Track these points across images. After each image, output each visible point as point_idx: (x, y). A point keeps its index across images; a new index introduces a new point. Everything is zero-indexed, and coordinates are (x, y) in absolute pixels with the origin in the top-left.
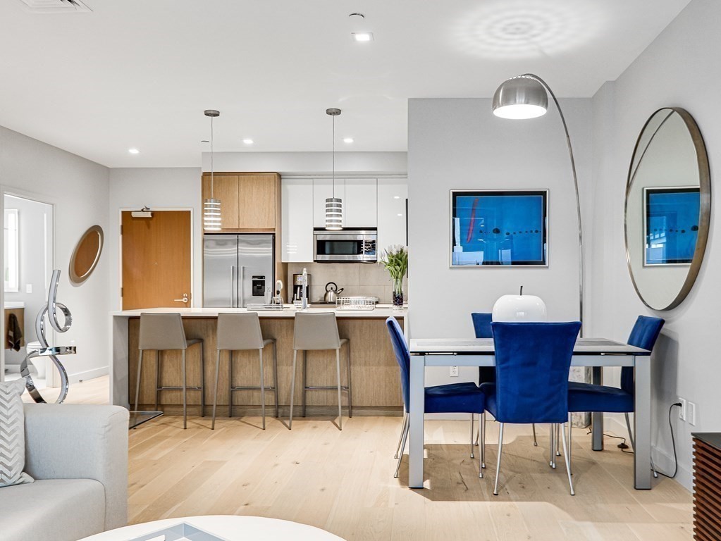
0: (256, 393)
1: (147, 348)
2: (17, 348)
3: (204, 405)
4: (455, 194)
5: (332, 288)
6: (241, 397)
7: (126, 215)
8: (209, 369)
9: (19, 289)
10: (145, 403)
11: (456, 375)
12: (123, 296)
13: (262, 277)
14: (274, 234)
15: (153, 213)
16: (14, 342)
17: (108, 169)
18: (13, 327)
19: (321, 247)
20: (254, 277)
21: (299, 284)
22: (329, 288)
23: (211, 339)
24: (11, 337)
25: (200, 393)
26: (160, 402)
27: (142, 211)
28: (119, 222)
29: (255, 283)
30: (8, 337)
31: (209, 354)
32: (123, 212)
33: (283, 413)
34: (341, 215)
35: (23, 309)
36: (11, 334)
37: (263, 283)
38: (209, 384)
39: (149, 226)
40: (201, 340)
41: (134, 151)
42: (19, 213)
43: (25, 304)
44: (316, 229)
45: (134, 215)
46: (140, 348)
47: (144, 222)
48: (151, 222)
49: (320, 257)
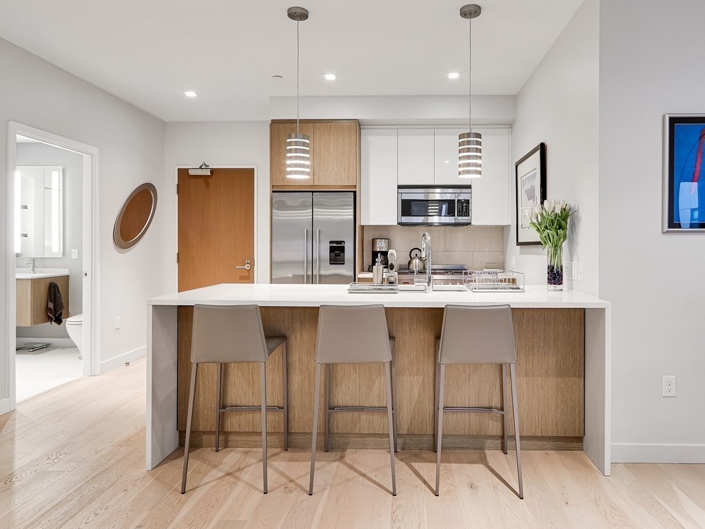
0: (364, 417)
1: (203, 360)
2: (59, 321)
3: (288, 433)
4: (673, 121)
5: (416, 255)
6: (342, 421)
7: (183, 173)
8: (296, 379)
9: (64, 254)
10: (201, 429)
11: (673, 394)
12: (178, 262)
13: (340, 242)
14: (355, 192)
15: (213, 171)
16: (55, 315)
17: (163, 122)
18: (53, 298)
19: (407, 207)
20: (331, 242)
21: (378, 250)
22: (413, 255)
23: (298, 336)
24: (50, 309)
25: (280, 416)
26: (223, 427)
27: (201, 168)
28: (174, 180)
29: (332, 249)
30: (47, 309)
31: (295, 357)
32: (179, 169)
33: (404, 444)
34: (480, 157)
35: (68, 276)
36: (51, 305)
37: (342, 249)
38: (296, 402)
39: (207, 185)
40: (283, 338)
41: (191, 94)
42: (64, 171)
43: (70, 271)
44: (400, 187)
45: (191, 173)
46: (193, 360)
47: (202, 180)
48: (210, 180)
49: (405, 219)
